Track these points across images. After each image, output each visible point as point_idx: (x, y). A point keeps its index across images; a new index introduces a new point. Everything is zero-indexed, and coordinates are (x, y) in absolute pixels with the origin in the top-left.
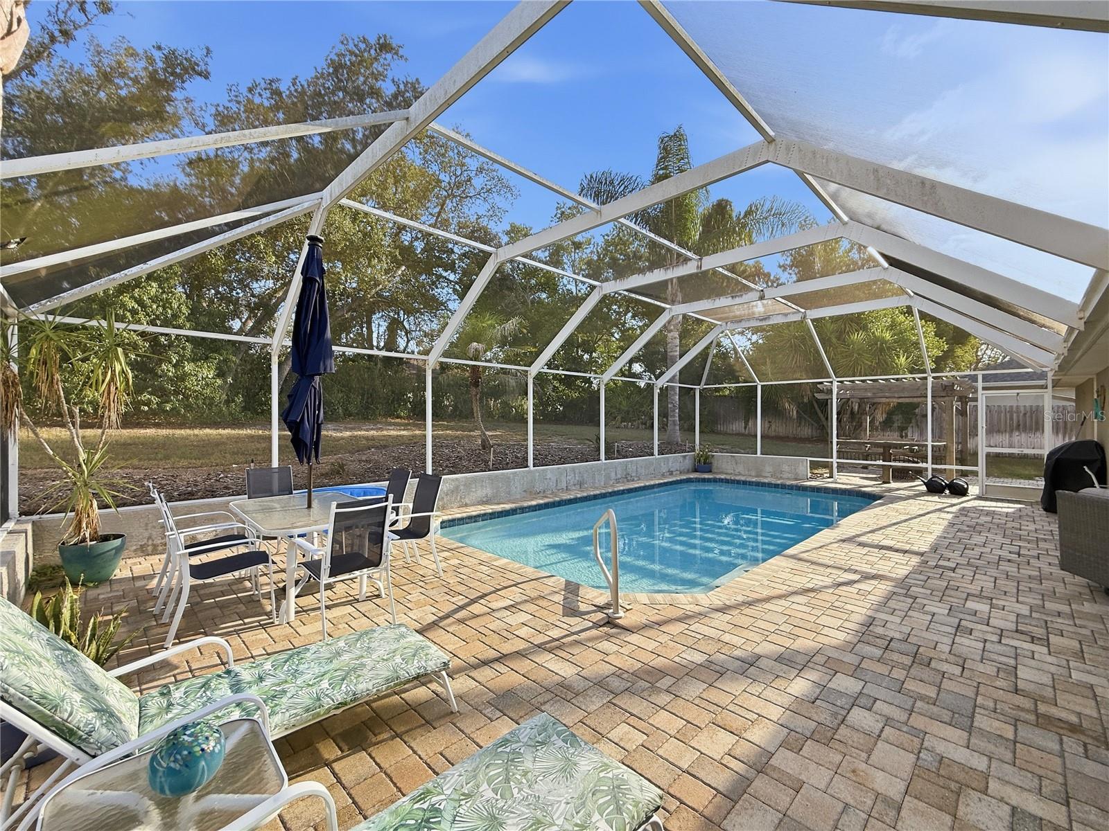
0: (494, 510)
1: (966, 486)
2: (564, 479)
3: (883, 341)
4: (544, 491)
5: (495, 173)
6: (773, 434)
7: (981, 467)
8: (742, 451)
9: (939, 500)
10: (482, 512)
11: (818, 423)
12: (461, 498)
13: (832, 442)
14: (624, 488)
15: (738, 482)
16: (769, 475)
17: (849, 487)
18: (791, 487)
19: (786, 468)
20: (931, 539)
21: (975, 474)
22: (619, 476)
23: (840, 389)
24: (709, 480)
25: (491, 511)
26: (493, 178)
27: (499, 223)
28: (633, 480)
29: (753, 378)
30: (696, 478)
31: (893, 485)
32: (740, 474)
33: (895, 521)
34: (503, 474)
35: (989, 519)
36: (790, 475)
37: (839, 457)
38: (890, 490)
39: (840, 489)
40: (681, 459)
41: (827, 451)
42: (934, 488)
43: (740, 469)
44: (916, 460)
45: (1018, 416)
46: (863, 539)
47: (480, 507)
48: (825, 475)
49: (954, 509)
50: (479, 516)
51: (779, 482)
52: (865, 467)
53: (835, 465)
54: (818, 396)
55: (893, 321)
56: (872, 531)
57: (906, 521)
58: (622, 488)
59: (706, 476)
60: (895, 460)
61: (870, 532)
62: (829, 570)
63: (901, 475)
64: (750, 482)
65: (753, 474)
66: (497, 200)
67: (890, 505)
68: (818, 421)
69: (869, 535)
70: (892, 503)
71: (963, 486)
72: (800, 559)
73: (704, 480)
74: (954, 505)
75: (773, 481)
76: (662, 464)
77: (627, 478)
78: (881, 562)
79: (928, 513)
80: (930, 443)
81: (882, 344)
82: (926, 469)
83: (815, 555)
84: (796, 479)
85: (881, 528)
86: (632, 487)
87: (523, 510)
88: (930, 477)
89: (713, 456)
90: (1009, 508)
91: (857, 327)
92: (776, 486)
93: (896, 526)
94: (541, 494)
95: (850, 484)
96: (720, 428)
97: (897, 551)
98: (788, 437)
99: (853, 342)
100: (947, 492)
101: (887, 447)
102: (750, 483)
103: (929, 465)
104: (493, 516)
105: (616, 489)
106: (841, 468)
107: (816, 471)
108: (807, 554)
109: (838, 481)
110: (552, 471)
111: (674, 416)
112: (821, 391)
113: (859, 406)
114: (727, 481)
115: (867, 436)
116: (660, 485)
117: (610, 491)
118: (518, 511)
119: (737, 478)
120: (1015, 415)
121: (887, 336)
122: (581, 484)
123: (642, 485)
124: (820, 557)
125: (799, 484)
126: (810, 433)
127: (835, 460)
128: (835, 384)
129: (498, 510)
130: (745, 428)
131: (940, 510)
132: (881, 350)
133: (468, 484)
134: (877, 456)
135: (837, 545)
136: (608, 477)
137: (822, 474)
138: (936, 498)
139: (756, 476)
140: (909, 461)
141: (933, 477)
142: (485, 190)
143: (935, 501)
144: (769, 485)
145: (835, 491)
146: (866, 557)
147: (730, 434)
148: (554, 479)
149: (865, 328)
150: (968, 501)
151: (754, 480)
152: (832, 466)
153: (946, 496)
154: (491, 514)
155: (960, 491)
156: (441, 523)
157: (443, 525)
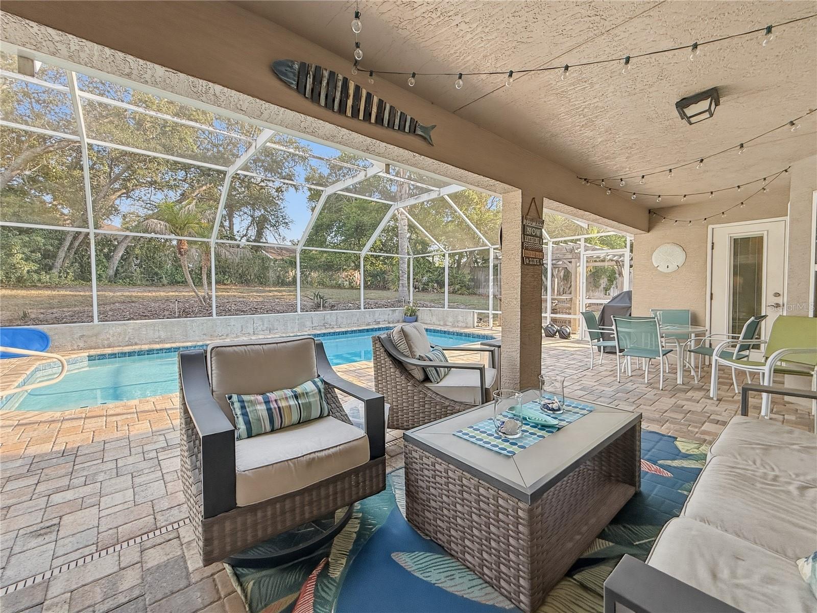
1: (569, 331)
2: (250, 325)
4: (227, 335)
8: (437, 306)
19: (460, 318)
22: (316, 325)
28: (332, 328)
32: (434, 324)
36: (463, 324)
43: (434, 320)
65: (442, 323)
76: (367, 316)
77: (326, 326)
84: (466, 327)
88: (548, 324)
89: (419, 310)
94: (223, 337)
100: (557, 335)
103: (549, 315)
110: (236, 320)
111: (403, 280)
127: (491, 312)
148: (239, 326)
152: (489, 317)
155: (565, 335)
156: (88, 356)
157: (91, 358)
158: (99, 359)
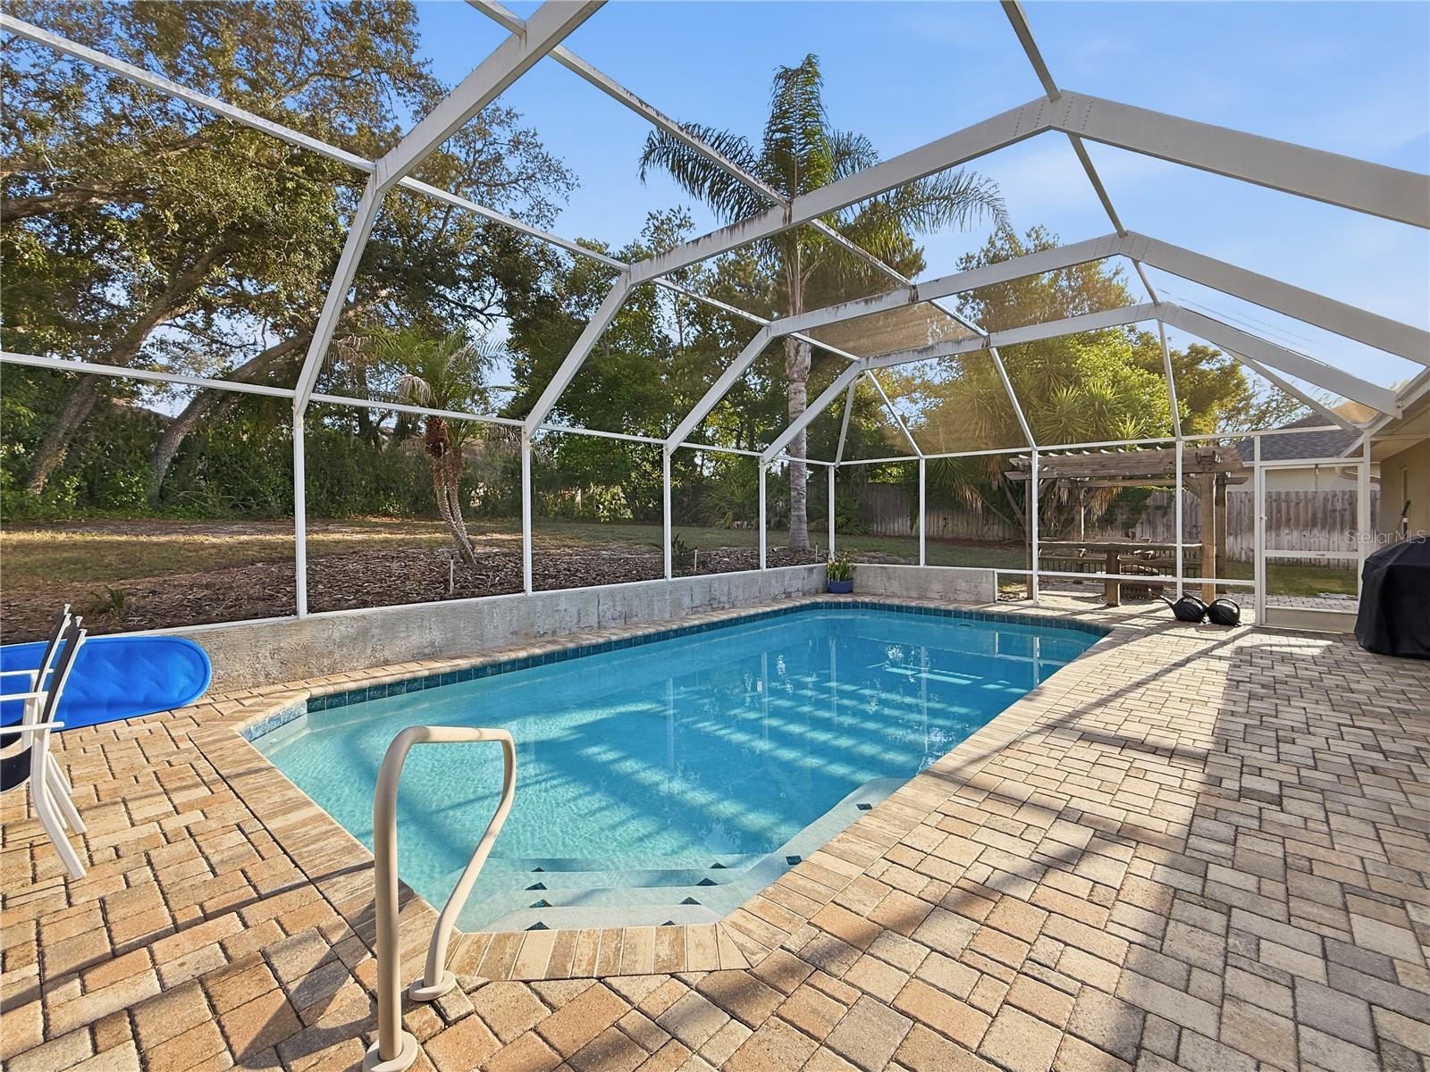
0: (435, 672)
1: (1236, 611)
2: (593, 610)
3: (1104, 401)
4: (554, 632)
5: (537, 150)
6: (950, 536)
7: (1259, 581)
8: (903, 561)
9: (1197, 635)
10: (408, 676)
11: (1012, 519)
12: (374, 650)
13: (1031, 545)
14: (702, 622)
15: (890, 608)
16: (936, 596)
17: (1056, 614)
18: (969, 615)
19: (962, 585)
20: (1208, 716)
21: (1250, 590)
22: (697, 602)
23: (1042, 464)
24: (846, 606)
25: (426, 673)
26: (536, 157)
27: (549, 227)
28: (723, 608)
29: (911, 447)
30: (826, 603)
31: (1123, 609)
32: (894, 595)
33: (1138, 678)
34: (467, 605)
35: (1289, 670)
36: (968, 596)
37: (1041, 568)
38: (1120, 618)
39: (1044, 618)
40: (805, 574)
41: (1025, 559)
42: (1187, 615)
43: (895, 587)
44: (1155, 570)
45: (1288, 507)
46: (1087, 722)
47: (414, 667)
48: (1022, 595)
49: (1226, 651)
50: (400, 683)
51: (951, 607)
52: (1078, 582)
53: (1036, 580)
54: (1011, 476)
55: (1116, 373)
56: (1101, 703)
57: (1156, 676)
58: (697, 622)
59: (842, 599)
60: (1125, 571)
61: (1099, 704)
62: (1025, 816)
63: (1136, 593)
64: (906, 607)
65: (914, 594)
66: (545, 191)
67: (1125, 646)
68: (1012, 516)
69: (1098, 711)
70: (1126, 642)
71: (1231, 611)
72: (966, 785)
73: (838, 606)
74: (1223, 644)
75: (943, 606)
76: (774, 582)
77: (712, 604)
78: (1131, 784)
79: (1188, 660)
80: (1179, 545)
81: (1101, 405)
82: (1173, 585)
83: (996, 769)
84: (978, 602)
85: (1117, 695)
86: (715, 619)
87: (498, 668)
88: (1180, 596)
89: (855, 568)
90: (1311, 648)
91: (1067, 383)
92: (947, 613)
93: (1142, 690)
94: (547, 638)
95: (1059, 610)
96: (876, 527)
97: (1155, 750)
98: (971, 540)
99: (1061, 402)
100: (1207, 619)
101: (1112, 551)
102: (909, 609)
103: (1179, 579)
104: (432, 681)
105: (686, 625)
106: (1045, 583)
107: (1008, 589)
108: (980, 766)
109: (1042, 604)
110: (569, 597)
111: (799, 509)
112: (1014, 468)
113: (1070, 493)
114: (874, 606)
115: (1082, 537)
116: (765, 615)
117: (675, 627)
118: (489, 670)
119: (889, 602)
120: (1283, 504)
121: (1109, 393)
122: (626, 617)
123: (735, 615)
124: (1007, 773)
125: (981, 611)
126: (1001, 534)
127: (1035, 573)
128: (1036, 456)
129: (442, 670)
130: (911, 528)
131: (1205, 653)
132: (1100, 413)
133: (389, 626)
134: (1098, 566)
135: (1038, 739)
136: (677, 605)
137: (1016, 594)
138: (1191, 631)
139: (919, 598)
140: (1145, 573)
141: (1186, 596)
142: (524, 176)
143: (1192, 638)
144: (936, 612)
145: (1036, 621)
146: (1098, 771)
147: (890, 536)
148: (573, 611)
149: (1077, 383)
150: (1242, 635)
151: (913, 604)
152: (1032, 581)
153: (1206, 628)
154: (427, 678)
155: (1225, 619)
156: (309, 701)
157: (314, 705)
158: (330, 707)
